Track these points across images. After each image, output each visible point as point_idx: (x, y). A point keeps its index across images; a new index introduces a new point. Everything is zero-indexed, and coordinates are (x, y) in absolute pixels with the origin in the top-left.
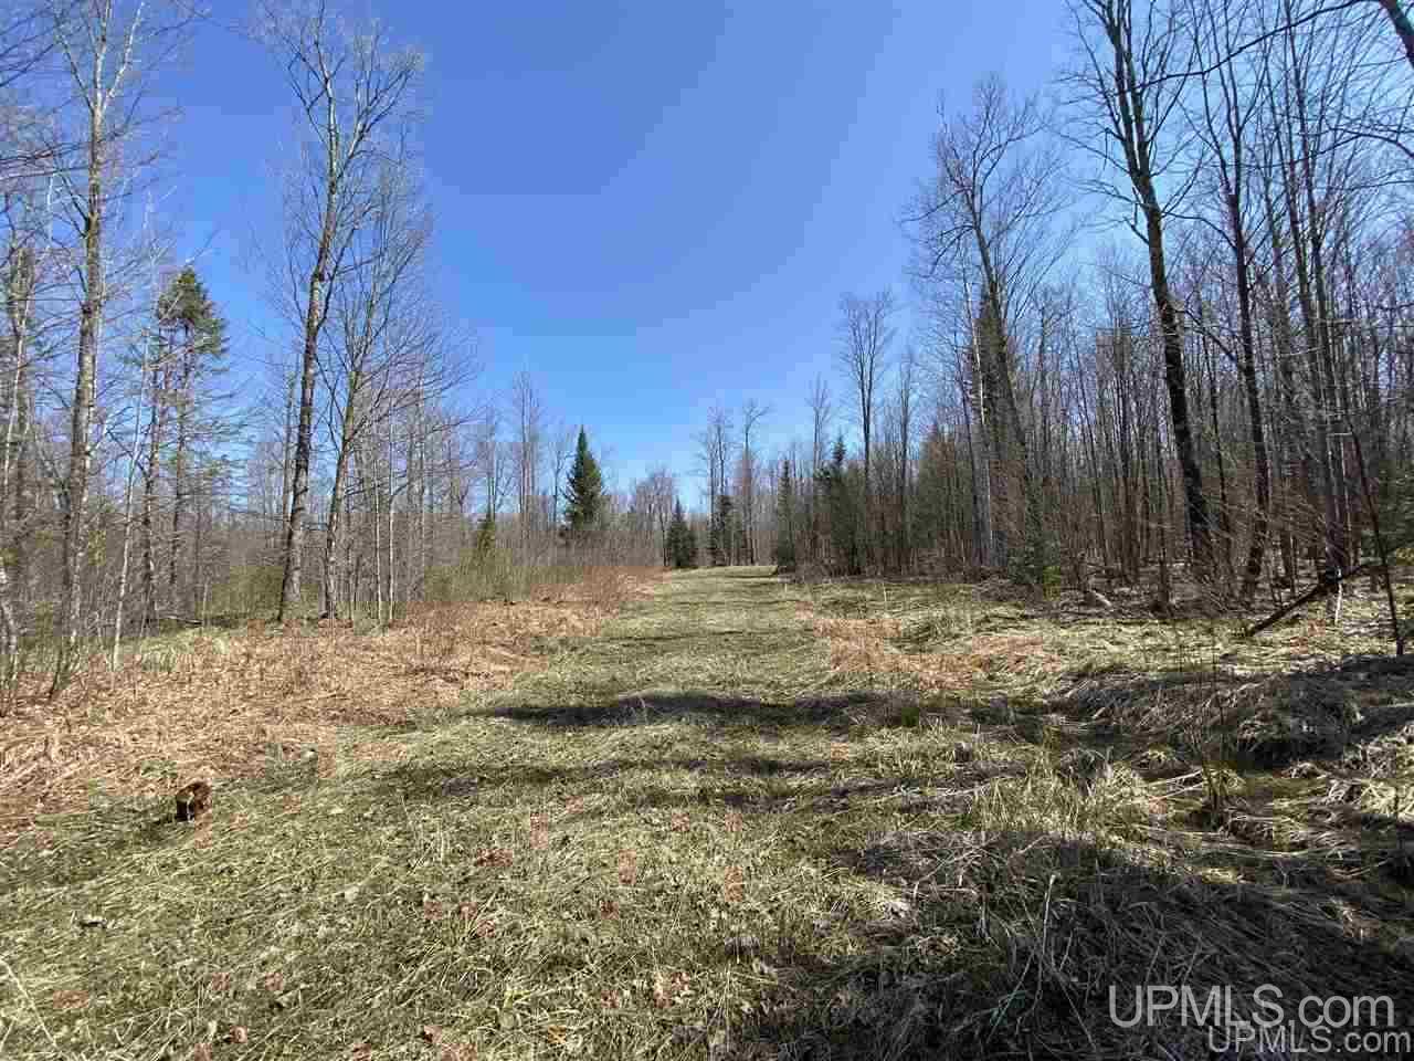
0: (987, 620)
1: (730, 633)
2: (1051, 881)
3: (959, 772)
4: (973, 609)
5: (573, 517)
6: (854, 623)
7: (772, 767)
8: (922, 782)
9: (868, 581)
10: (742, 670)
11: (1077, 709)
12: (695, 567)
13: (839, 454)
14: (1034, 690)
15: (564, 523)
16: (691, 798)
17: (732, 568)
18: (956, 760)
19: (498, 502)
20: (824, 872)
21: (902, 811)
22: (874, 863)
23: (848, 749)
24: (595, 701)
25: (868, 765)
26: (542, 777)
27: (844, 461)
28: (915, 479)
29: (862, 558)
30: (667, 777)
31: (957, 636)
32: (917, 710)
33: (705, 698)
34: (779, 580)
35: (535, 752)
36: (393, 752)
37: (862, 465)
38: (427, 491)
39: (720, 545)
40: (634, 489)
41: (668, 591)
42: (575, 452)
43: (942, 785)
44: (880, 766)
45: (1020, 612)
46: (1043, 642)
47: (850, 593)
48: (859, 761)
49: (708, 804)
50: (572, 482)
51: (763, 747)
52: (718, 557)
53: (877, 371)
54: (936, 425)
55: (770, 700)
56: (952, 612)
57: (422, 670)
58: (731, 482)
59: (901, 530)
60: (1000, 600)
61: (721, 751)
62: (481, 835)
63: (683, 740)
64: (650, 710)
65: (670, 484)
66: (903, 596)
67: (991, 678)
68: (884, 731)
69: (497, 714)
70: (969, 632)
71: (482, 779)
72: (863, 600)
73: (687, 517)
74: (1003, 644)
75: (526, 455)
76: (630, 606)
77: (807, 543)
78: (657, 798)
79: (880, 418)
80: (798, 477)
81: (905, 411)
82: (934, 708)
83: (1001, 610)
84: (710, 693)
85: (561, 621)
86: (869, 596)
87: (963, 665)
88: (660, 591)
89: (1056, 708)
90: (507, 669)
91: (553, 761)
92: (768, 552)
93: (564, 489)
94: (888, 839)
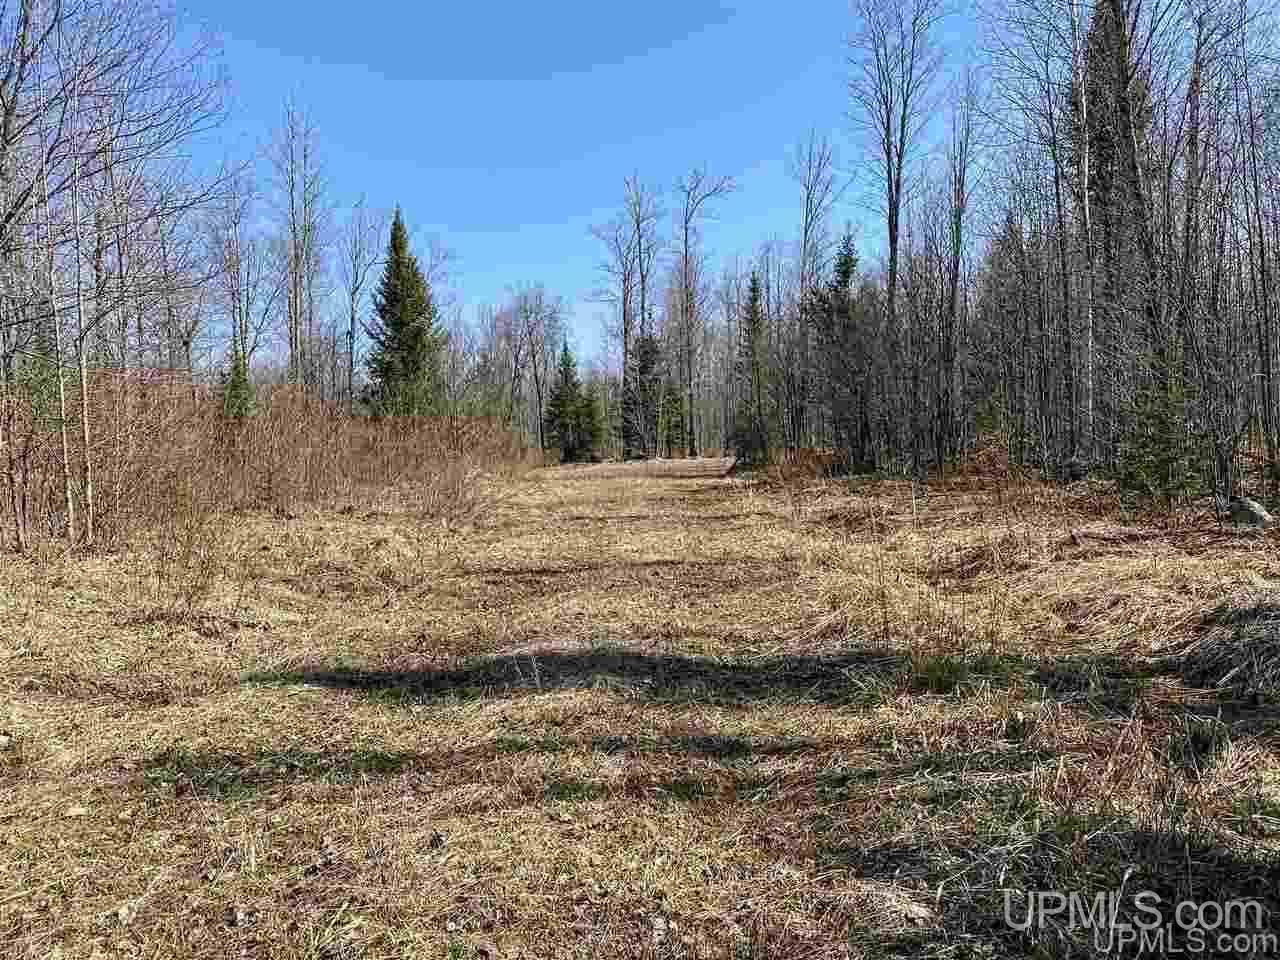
0: (1073, 542)
1: (658, 563)
2: (1127, 876)
3: (1010, 752)
4: (1053, 524)
5: (384, 370)
6: (860, 549)
7: (734, 748)
8: (957, 764)
9: (888, 483)
10: (682, 616)
11: (1199, 671)
12: (594, 460)
13: (846, 266)
14: (1135, 644)
15: (367, 380)
16: (615, 789)
17: (657, 462)
18: (1007, 736)
19: (250, 343)
20: (811, 875)
21: (924, 801)
22: (886, 863)
23: (847, 725)
24: (450, 661)
25: (879, 745)
26: (385, 765)
27: (853, 276)
28: (972, 311)
29: (878, 445)
30: (577, 762)
31: (1026, 567)
32: (955, 671)
33: (626, 656)
34: (738, 481)
35: (367, 730)
36: (143, 733)
37: (882, 286)
38: (132, 322)
39: (639, 423)
40: (488, 322)
41: (552, 498)
42: (384, 256)
43: (986, 769)
44: (895, 745)
45: (1126, 529)
46: (1156, 575)
47: (856, 502)
48: (864, 740)
49: (640, 795)
50: (382, 311)
51: (719, 722)
52: (634, 445)
53: (914, 123)
54: (1009, 220)
55: (729, 659)
56: (1019, 530)
57: (162, 617)
58: (658, 312)
59: (943, 399)
60: (1097, 512)
61: (656, 728)
62: (305, 838)
63: (598, 712)
64: (543, 673)
65: (552, 318)
66: (944, 507)
67: (1071, 628)
68: (904, 699)
69: (299, 679)
70: (1044, 561)
71: (292, 767)
72: (878, 512)
73: (581, 374)
74: (1095, 579)
75: (300, 258)
76: (491, 521)
77: (786, 420)
78: (565, 788)
79: (917, 204)
80: (773, 306)
81: (959, 193)
82: (982, 667)
83: (1098, 527)
84: (632, 649)
85: (378, 544)
86: (886, 507)
87: (1031, 611)
88: (538, 498)
89: (1166, 669)
90: (299, 618)
91: (399, 744)
92: (721, 435)
93: (367, 320)
94: (903, 836)
